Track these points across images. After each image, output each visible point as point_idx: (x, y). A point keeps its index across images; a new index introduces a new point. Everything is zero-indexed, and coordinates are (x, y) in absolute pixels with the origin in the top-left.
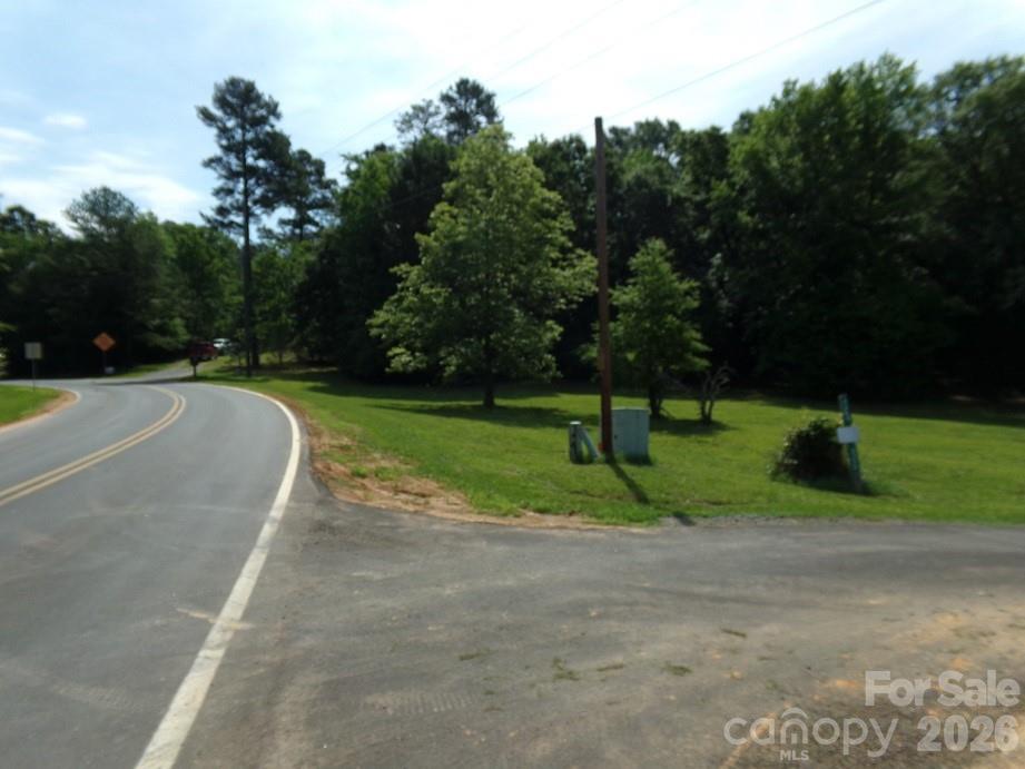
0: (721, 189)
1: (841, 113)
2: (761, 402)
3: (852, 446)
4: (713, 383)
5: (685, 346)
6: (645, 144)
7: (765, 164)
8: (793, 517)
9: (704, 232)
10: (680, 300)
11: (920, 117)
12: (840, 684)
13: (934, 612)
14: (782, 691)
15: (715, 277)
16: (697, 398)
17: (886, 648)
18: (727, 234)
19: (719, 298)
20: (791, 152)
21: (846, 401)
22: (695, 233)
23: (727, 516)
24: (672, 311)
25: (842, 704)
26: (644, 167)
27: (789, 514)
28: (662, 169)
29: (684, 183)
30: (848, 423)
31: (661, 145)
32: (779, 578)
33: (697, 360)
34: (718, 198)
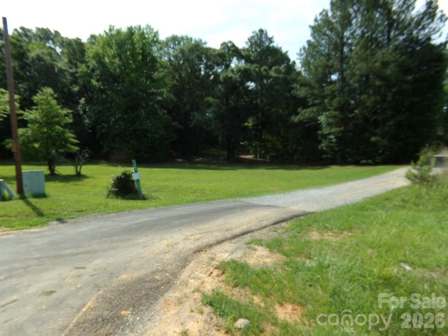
0: (82, 68)
1: (133, 44)
2: (105, 165)
3: (138, 181)
4: (81, 157)
5: (66, 140)
6: (41, 39)
7: (102, 60)
8: (114, 212)
9: (75, 87)
10: (62, 118)
11: (162, 52)
12: (124, 276)
13: (161, 240)
14: (99, 287)
15: (81, 109)
16: (73, 165)
17: (143, 258)
18: (86, 89)
19: (84, 118)
20: (114, 57)
21: (135, 163)
22: (71, 87)
23: (83, 216)
24: (58, 123)
25: (124, 284)
26: (42, 51)
27: (112, 211)
28: (51, 52)
29: (64, 62)
30: (136, 172)
31: (51, 42)
32: (104, 239)
33: (73, 147)
34: (82, 72)
